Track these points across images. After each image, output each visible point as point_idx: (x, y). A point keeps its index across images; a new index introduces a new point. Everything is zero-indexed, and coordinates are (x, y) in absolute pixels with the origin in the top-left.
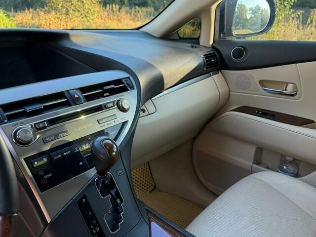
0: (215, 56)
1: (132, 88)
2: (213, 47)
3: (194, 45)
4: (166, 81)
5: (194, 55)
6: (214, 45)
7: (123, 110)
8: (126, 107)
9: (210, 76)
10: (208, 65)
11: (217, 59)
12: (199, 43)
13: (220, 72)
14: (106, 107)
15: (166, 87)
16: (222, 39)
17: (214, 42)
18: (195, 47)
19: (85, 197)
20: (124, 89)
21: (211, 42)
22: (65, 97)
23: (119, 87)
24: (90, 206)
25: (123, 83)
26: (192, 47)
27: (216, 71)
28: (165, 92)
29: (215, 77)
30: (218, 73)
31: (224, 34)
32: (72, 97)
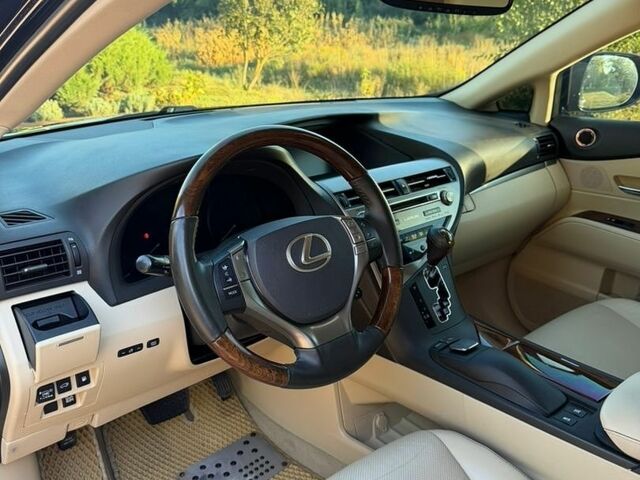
0: (553, 139)
1: (455, 179)
2: (549, 126)
3: (524, 123)
4: (488, 172)
5: (525, 138)
6: (552, 124)
7: (447, 203)
8: (450, 200)
9: (544, 167)
10: (541, 151)
11: (555, 142)
12: (528, 120)
13: (558, 163)
14: (430, 199)
15: (488, 179)
16: (563, 115)
17: (552, 119)
18: (525, 126)
19: (415, 284)
20: (445, 181)
21: (548, 119)
22: (392, 186)
23: (441, 178)
24: (420, 294)
25: (444, 173)
26: (520, 125)
27: (552, 161)
28: (485, 186)
29: (550, 168)
30: (555, 163)
31: (566, 108)
32: (399, 186)
